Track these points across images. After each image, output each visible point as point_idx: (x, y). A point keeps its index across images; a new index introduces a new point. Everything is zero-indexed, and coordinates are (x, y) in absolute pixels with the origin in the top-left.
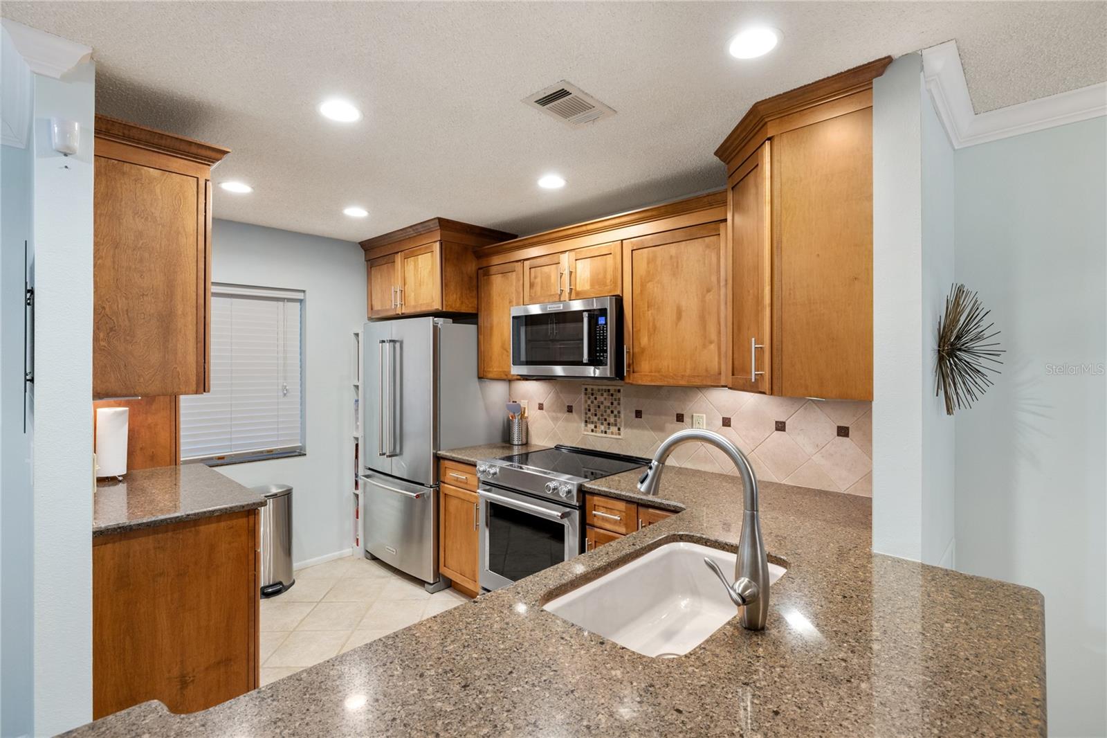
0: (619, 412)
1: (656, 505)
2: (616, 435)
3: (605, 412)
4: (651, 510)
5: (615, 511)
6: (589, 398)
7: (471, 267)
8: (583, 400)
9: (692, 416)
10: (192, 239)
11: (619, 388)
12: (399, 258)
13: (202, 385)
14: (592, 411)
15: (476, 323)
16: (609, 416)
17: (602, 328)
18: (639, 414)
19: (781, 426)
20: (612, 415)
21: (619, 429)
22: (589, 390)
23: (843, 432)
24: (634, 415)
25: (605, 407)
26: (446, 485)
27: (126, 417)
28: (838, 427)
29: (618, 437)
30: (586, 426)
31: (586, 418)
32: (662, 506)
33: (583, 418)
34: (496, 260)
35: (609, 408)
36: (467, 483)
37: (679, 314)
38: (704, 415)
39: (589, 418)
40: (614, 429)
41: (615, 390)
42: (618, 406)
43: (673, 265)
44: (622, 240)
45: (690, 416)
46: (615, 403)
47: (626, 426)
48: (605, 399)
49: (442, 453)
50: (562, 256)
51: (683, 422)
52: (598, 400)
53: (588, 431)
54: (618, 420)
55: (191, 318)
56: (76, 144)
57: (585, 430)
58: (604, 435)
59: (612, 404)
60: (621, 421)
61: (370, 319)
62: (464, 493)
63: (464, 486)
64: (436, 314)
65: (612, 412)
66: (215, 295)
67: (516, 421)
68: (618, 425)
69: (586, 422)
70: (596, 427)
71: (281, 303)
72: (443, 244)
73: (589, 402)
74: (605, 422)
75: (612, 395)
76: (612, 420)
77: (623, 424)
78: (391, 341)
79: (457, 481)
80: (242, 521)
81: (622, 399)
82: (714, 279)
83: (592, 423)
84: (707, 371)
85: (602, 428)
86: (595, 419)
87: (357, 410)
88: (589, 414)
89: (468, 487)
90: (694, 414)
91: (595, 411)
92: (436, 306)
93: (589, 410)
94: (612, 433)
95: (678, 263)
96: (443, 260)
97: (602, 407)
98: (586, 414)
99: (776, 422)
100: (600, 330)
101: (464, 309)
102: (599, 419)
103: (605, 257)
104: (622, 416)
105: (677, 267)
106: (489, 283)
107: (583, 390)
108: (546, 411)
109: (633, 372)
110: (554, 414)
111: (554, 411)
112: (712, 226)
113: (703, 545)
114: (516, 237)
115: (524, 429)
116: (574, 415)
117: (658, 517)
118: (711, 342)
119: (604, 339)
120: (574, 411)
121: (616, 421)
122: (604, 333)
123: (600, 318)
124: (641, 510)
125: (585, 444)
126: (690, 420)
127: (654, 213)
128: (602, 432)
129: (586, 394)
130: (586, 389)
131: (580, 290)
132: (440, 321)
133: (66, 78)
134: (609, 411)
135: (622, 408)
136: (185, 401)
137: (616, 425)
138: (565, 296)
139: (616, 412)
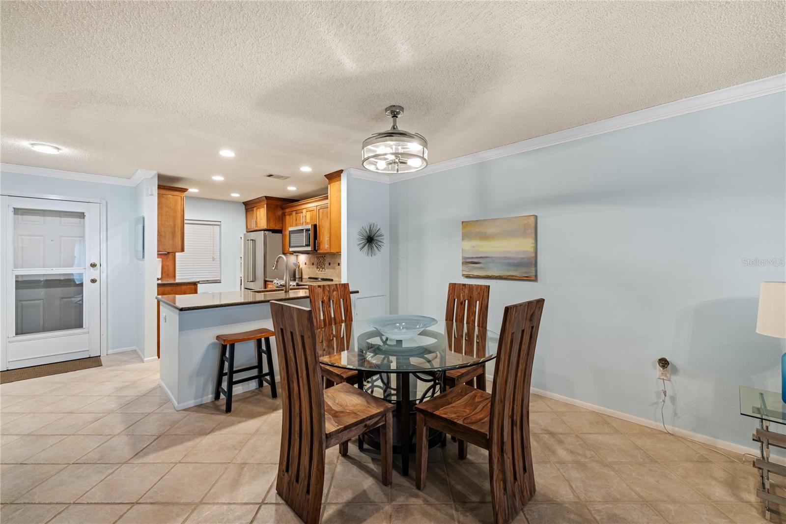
2: (324, 272)
7: (280, 213)
8: (316, 260)
10: (180, 212)
12: (255, 209)
13: (183, 250)
15: (282, 233)
18: (329, 264)
21: (325, 270)
27: (161, 261)
30: (317, 269)
34: (287, 210)
35: (323, 263)
39: (318, 267)
44: (316, 206)
47: (327, 268)
49: (267, 279)
50: (304, 210)
52: (320, 260)
53: (317, 271)
54: (325, 266)
55: (180, 233)
56: (154, 193)
58: (321, 272)
59: (324, 261)
61: (247, 232)
64: (265, 230)
66: (187, 223)
67: (297, 269)
68: (325, 268)
71: (212, 226)
72: (267, 204)
74: (321, 268)
75: (323, 258)
76: (323, 267)
78: (251, 240)
80: (193, 287)
81: (326, 259)
85: (321, 270)
87: (241, 267)
88: (318, 265)
92: (265, 227)
96: (268, 211)
97: (321, 262)
101: (276, 228)
103: (313, 211)
106: (285, 218)
114: (298, 201)
115: (300, 272)
116: (314, 266)
120: (314, 264)
125: (317, 276)
129: (317, 258)
130: (317, 256)
131: (307, 222)
132: (267, 232)
133: (152, 178)
136: (177, 254)
138: (304, 224)
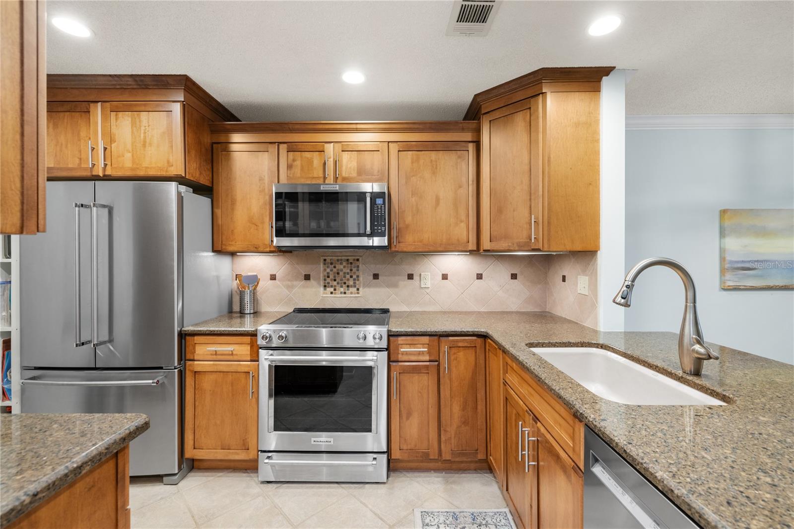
0: (358, 276)
1: (458, 333)
2: (355, 294)
3: (345, 277)
4: (451, 338)
5: (418, 345)
6: (328, 267)
7: (207, 138)
8: (322, 269)
9: (420, 275)
11: (358, 257)
14: (331, 277)
15: (211, 197)
16: (348, 280)
17: (379, 208)
18: (376, 276)
19: (479, 277)
20: (352, 279)
21: (358, 289)
22: (328, 261)
23: (514, 276)
24: (372, 277)
25: (345, 273)
26: (196, 362)
28: (512, 274)
29: (357, 295)
30: (325, 289)
31: (324, 283)
32: (463, 333)
33: (322, 283)
34: (235, 137)
35: (348, 274)
36: (232, 354)
37: (438, 200)
38: (429, 273)
39: (328, 283)
40: (354, 290)
41: (354, 260)
42: (357, 272)
43: (433, 167)
44: (389, 142)
45: (419, 275)
46: (354, 270)
47: (364, 286)
48: (344, 267)
49: (190, 329)
50: (326, 145)
51: (413, 279)
52: (337, 268)
53: (326, 294)
54: (357, 282)
57: (324, 293)
58: (343, 295)
59: (351, 270)
60: (360, 283)
62: (228, 365)
63: (231, 358)
64: (180, 180)
65: (351, 277)
68: (357, 286)
69: (325, 286)
70: (335, 290)
72: (186, 106)
73: (328, 270)
74: (344, 285)
75: (351, 263)
76: (351, 283)
77: (362, 285)
79: (216, 354)
81: (360, 266)
82: (464, 180)
83: (332, 286)
84: (458, 240)
85: (342, 290)
86: (335, 283)
88: (328, 280)
89: (235, 358)
90: (422, 273)
91: (335, 277)
92: (180, 171)
93: (328, 277)
94: (351, 293)
95: (437, 165)
96: (186, 123)
97: (341, 273)
98: (325, 280)
99: (477, 274)
100: (378, 209)
101: (201, 181)
102: (338, 283)
103: (372, 152)
104: (361, 279)
105: (436, 168)
107: (322, 261)
108: (279, 281)
109: (399, 243)
110: (289, 283)
111: (289, 280)
112: (463, 144)
113: (540, 347)
116: (312, 282)
117: (457, 342)
118: (461, 221)
119: (381, 216)
120: (311, 279)
121: (355, 283)
122: (381, 211)
123: (377, 200)
124: (442, 339)
125: (324, 305)
126: (418, 278)
127: (421, 126)
128: (341, 293)
129: (324, 264)
130: (325, 260)
131: (347, 176)
132: (183, 188)
134: (348, 276)
135: (360, 274)
137: (355, 286)
138: (331, 179)
139: (355, 277)
